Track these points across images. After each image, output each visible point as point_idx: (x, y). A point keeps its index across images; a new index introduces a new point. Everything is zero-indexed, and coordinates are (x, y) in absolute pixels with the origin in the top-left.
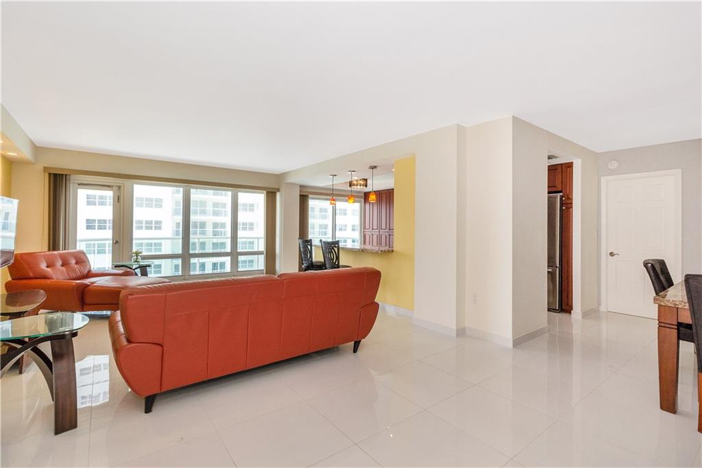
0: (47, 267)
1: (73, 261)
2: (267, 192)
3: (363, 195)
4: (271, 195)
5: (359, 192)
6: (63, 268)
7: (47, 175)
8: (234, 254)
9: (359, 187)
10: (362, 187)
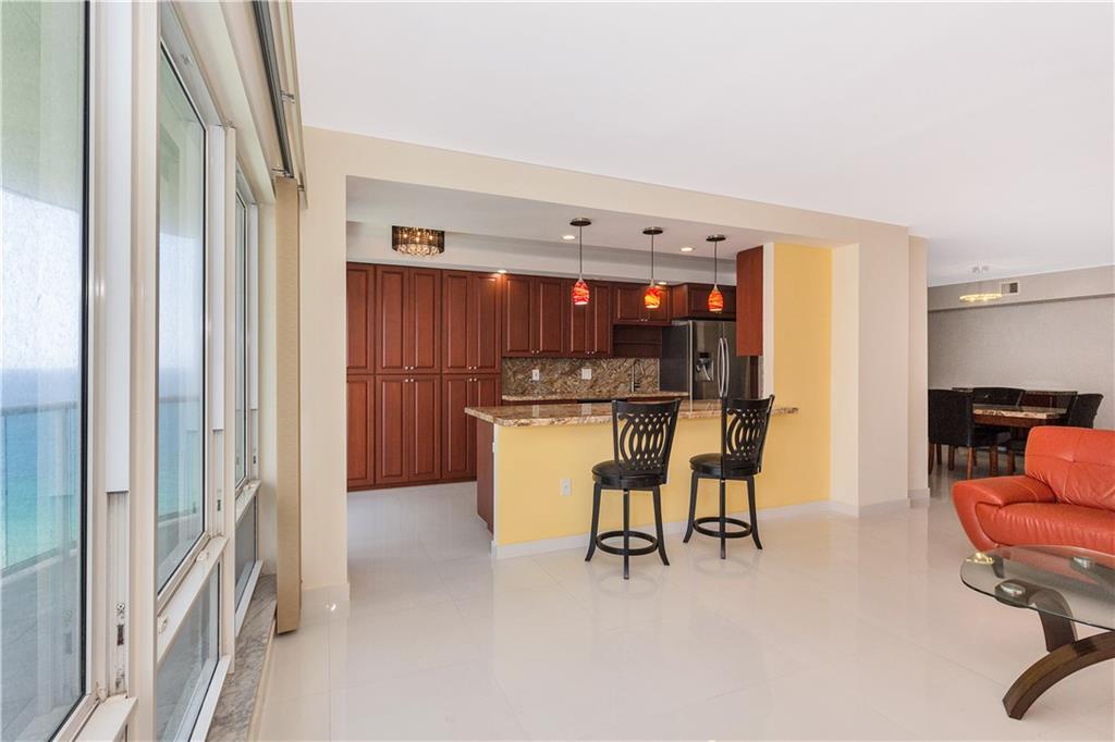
9: (424, 249)
10: (433, 251)
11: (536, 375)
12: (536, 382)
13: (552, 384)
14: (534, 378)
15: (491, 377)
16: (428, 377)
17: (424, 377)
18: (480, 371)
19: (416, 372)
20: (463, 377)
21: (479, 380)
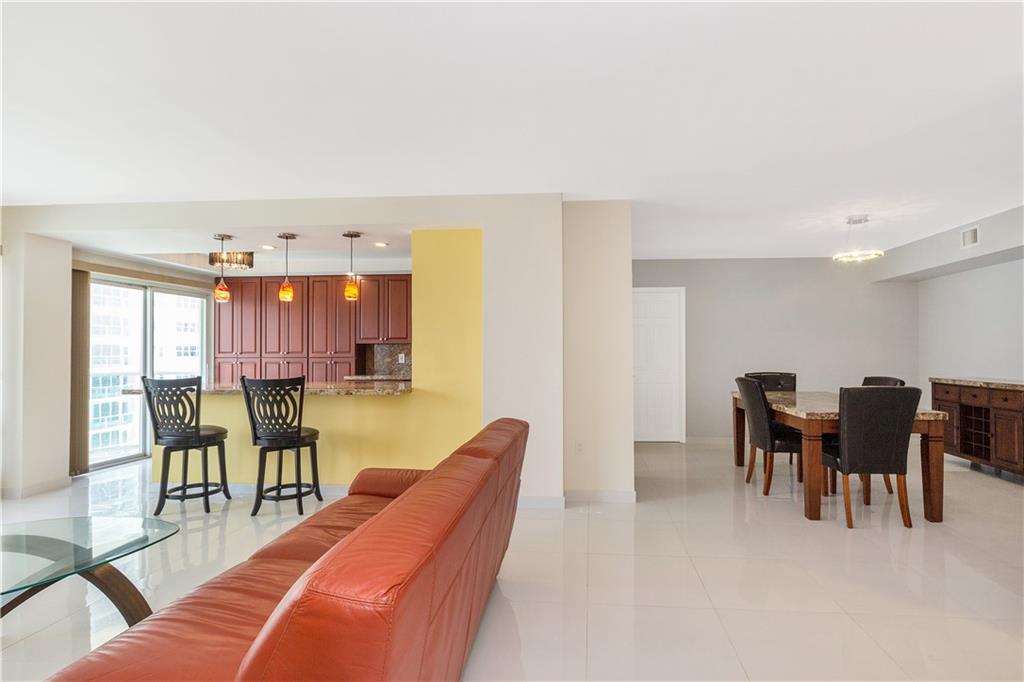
3: (213, 282)
5: (203, 275)
9: (235, 266)
10: (244, 266)
11: (402, 358)
12: (402, 364)
14: (400, 361)
15: (346, 360)
16: (297, 360)
17: (295, 360)
18: (337, 355)
19: (290, 355)
20: (324, 360)
21: (335, 363)
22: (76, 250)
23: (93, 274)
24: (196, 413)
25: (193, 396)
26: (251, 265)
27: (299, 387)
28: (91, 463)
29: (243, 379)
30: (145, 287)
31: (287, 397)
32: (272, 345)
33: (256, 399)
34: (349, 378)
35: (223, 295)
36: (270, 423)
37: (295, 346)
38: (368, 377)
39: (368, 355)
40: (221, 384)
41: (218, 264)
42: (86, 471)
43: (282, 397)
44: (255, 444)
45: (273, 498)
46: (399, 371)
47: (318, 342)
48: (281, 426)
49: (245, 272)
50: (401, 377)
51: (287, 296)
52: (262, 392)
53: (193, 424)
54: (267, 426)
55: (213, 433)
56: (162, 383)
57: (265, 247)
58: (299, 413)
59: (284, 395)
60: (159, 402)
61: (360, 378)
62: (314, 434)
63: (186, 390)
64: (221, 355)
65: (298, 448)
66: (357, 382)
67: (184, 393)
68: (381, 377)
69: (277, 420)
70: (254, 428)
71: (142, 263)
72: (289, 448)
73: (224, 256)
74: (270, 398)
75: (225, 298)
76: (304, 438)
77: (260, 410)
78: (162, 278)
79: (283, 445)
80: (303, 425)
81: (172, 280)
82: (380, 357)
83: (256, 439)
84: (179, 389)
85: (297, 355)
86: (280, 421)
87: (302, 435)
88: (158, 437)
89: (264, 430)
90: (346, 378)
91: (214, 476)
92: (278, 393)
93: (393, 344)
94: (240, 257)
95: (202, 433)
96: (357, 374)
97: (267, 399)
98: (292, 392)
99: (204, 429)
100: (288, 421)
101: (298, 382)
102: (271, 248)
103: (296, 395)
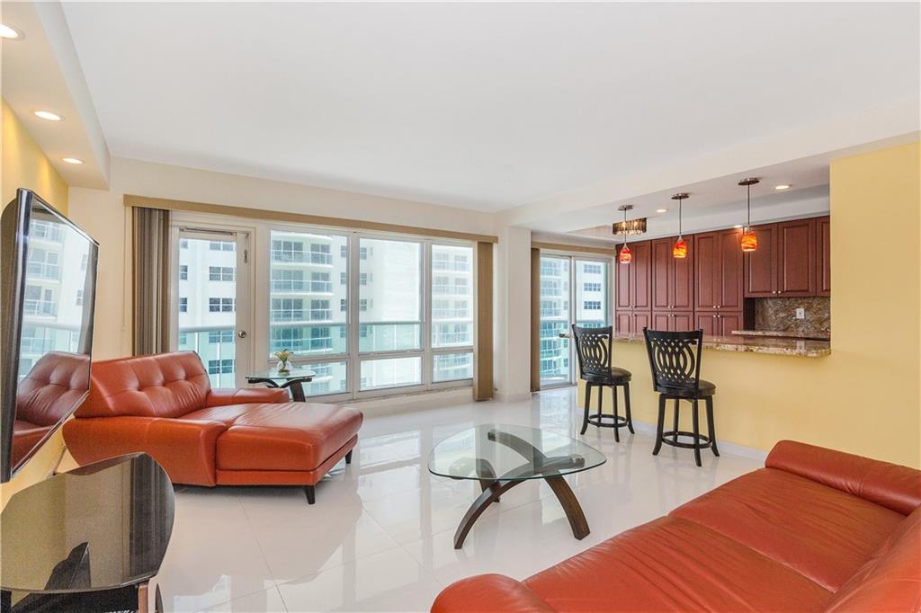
0: (140, 390)
1: (181, 374)
2: (479, 243)
3: (614, 248)
4: (485, 247)
5: (609, 243)
6: (166, 391)
7: (129, 210)
8: (426, 353)
9: (632, 232)
10: (639, 232)
11: (800, 313)
12: (801, 320)
13: (821, 324)
14: (798, 316)
15: (733, 314)
16: (684, 313)
17: (682, 314)
18: (723, 309)
19: (677, 309)
20: (710, 314)
21: (722, 317)
22: (533, 234)
23: (542, 251)
24: (609, 357)
25: (606, 342)
26: (644, 229)
27: (697, 340)
28: (541, 384)
29: (645, 329)
30: (570, 257)
31: (685, 349)
32: (661, 300)
33: (657, 348)
34: (739, 333)
35: (626, 257)
36: (669, 372)
37: (682, 299)
38: (760, 333)
39: (758, 308)
40: (621, 333)
41: (619, 233)
42: (539, 390)
43: (681, 349)
44: (656, 390)
45: (670, 443)
46: (797, 327)
47: (704, 294)
48: (679, 376)
49: (642, 237)
50: (801, 334)
51: (681, 253)
52: (662, 343)
53: (607, 365)
54: (667, 375)
55: (620, 374)
56: (585, 331)
57: (659, 211)
58: (697, 365)
59: (683, 347)
60: (583, 345)
61: (751, 333)
62: (711, 388)
63: (602, 337)
64: (620, 308)
65: (696, 399)
66: (745, 337)
67: (600, 339)
68: (775, 334)
69: (675, 370)
70: (655, 375)
71: (568, 238)
72: (685, 398)
73: (624, 225)
74: (670, 349)
75: (628, 260)
76: (701, 391)
77: (660, 359)
78: (581, 249)
79: (681, 394)
80: (700, 378)
81: (587, 250)
82: (771, 310)
83: (657, 385)
84: (596, 336)
85: (682, 309)
86: (679, 372)
87: (700, 387)
88: (582, 373)
89: (664, 379)
90: (734, 332)
91: (622, 413)
92: (677, 345)
93: (789, 298)
94: (636, 224)
95: (613, 373)
96: (746, 328)
97: (666, 349)
98: (690, 345)
99: (615, 371)
100: (686, 372)
101: (696, 336)
102: (664, 211)
103: (694, 348)
